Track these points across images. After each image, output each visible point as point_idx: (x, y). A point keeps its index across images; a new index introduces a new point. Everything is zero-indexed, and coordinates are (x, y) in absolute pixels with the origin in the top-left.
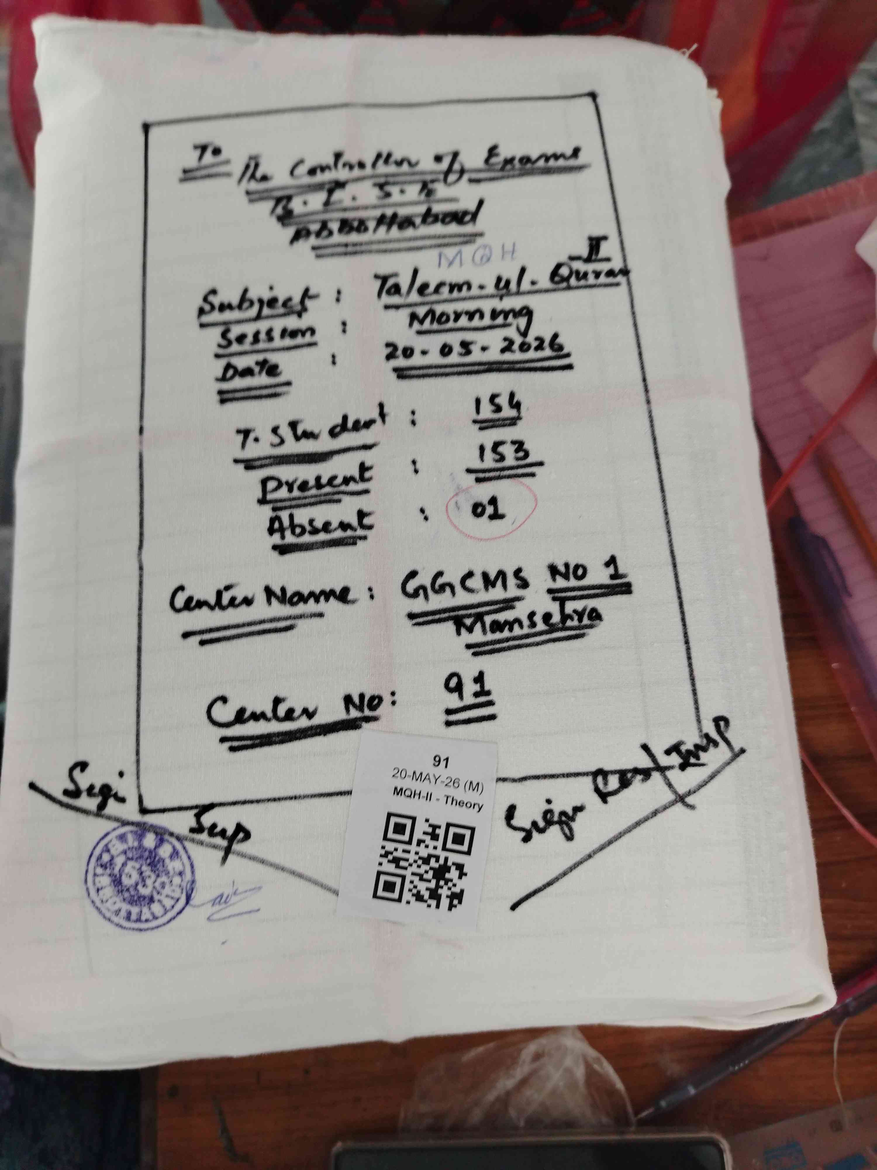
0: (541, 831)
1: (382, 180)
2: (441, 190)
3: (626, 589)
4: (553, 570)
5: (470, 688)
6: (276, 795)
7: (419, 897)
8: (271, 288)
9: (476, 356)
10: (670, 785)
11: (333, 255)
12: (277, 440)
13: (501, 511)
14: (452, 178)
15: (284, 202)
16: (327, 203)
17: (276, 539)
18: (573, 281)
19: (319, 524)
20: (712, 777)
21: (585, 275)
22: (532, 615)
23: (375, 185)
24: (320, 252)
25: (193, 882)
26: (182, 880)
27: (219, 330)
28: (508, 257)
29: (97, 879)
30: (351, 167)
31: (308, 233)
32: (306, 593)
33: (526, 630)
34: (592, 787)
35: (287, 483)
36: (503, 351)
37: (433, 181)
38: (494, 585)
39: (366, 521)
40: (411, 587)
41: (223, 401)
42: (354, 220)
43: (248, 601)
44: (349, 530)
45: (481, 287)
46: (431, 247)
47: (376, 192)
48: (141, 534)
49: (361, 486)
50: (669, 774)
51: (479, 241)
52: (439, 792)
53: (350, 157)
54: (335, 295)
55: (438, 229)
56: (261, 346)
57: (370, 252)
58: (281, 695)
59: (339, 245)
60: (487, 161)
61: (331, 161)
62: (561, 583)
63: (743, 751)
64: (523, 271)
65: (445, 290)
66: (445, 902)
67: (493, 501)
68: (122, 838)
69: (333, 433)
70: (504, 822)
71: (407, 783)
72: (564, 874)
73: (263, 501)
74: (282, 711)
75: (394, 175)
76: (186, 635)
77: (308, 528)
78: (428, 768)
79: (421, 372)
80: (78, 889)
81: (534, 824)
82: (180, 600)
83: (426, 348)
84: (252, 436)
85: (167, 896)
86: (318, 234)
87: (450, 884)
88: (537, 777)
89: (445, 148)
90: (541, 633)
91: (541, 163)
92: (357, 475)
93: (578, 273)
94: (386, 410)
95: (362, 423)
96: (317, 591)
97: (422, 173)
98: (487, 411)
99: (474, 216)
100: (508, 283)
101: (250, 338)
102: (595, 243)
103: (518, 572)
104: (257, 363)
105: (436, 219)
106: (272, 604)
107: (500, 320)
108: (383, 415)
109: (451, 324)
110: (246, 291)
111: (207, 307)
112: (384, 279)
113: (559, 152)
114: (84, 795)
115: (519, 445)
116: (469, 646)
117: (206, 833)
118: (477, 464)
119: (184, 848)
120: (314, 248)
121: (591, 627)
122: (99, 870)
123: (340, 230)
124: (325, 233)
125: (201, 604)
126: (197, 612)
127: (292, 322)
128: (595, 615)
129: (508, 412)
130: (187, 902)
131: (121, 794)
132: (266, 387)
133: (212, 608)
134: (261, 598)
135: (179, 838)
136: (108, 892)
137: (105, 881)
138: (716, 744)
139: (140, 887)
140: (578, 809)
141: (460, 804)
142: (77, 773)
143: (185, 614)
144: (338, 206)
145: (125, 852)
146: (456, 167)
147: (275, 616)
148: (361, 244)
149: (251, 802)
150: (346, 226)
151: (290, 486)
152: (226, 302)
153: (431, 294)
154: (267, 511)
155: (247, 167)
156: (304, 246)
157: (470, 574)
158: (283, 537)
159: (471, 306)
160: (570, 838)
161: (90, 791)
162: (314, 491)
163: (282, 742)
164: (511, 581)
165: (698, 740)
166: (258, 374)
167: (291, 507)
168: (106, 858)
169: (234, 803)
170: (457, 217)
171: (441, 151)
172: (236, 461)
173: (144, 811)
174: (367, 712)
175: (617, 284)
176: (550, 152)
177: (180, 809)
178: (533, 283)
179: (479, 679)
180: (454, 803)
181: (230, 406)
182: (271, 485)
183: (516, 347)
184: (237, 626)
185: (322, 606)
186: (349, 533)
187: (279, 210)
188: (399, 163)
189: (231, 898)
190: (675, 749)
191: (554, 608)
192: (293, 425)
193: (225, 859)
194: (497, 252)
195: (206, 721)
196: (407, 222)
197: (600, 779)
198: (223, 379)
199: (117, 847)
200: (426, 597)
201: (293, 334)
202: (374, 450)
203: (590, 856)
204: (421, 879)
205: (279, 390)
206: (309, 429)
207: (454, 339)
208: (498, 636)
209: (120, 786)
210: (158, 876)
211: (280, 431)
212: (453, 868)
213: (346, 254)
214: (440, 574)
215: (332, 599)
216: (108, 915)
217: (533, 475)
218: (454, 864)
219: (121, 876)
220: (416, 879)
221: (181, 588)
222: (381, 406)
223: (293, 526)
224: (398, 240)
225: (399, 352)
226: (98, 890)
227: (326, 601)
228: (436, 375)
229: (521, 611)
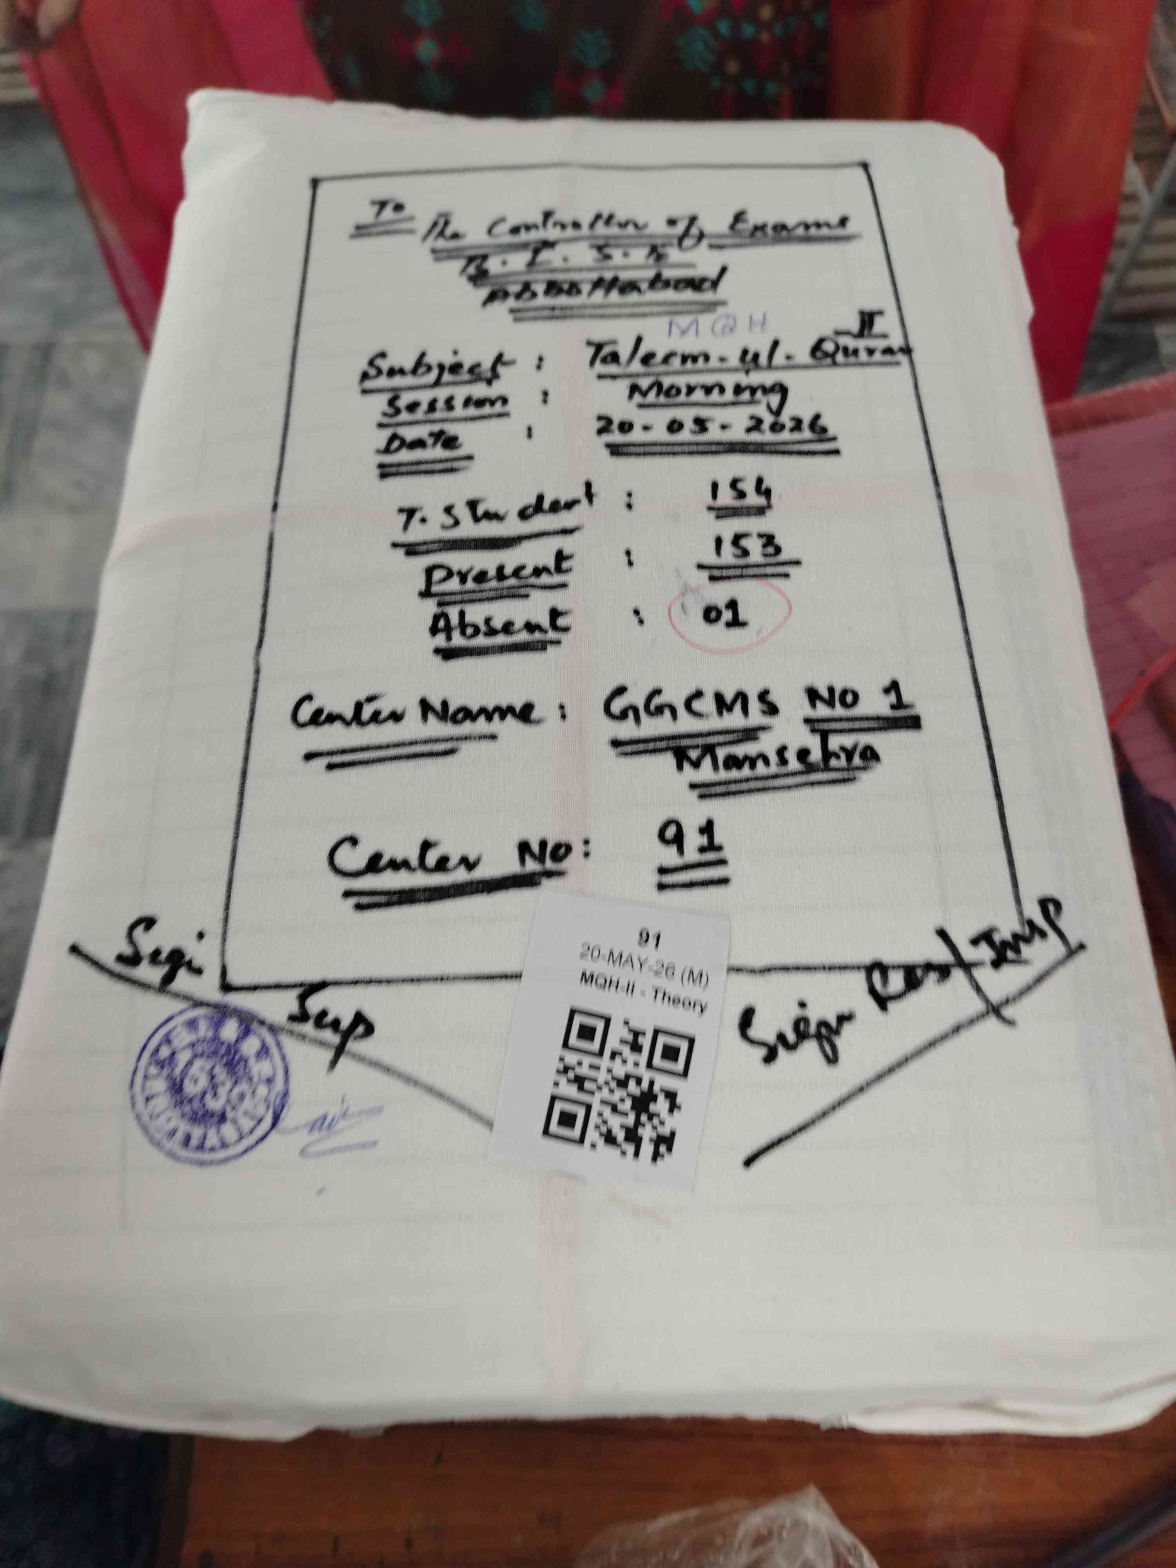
0: (791, 1048)
1: (601, 242)
2: (674, 255)
3: (914, 723)
4: (813, 695)
5: (693, 840)
6: (416, 972)
7: (610, 1139)
8: (455, 353)
9: (714, 434)
10: (978, 989)
11: (535, 319)
12: (450, 521)
13: (742, 617)
14: (687, 242)
15: (478, 262)
16: (531, 264)
17: (440, 640)
18: (840, 357)
19: (498, 624)
20: (1040, 979)
21: (856, 352)
22: (781, 751)
23: (592, 246)
24: (518, 315)
25: (286, 1094)
26: (269, 1091)
27: (385, 397)
28: (757, 329)
29: (149, 1083)
30: (563, 226)
31: (506, 294)
32: (475, 708)
33: (774, 768)
34: (864, 986)
35: (459, 573)
36: (749, 430)
37: (664, 246)
38: (730, 709)
39: (561, 622)
40: (617, 706)
41: (383, 476)
42: (565, 281)
43: (396, 717)
44: (537, 631)
45: (722, 359)
46: (658, 314)
47: (594, 254)
48: (262, 631)
49: (557, 579)
50: (977, 973)
51: (720, 310)
52: (645, 981)
53: (564, 215)
54: (536, 361)
55: (670, 295)
56: (437, 415)
57: (582, 316)
58: (432, 838)
59: (543, 308)
60: (732, 227)
61: (539, 219)
62: (822, 711)
63: (1082, 947)
64: (776, 344)
65: (676, 362)
66: (647, 1149)
67: (732, 605)
68: (192, 1024)
69: (523, 515)
70: (736, 1032)
71: (600, 967)
72: (824, 1114)
73: (426, 594)
74: (432, 858)
75: (616, 237)
76: (309, 756)
77: (483, 628)
78: (630, 946)
79: (642, 450)
80: (121, 1097)
81: (781, 1037)
82: (305, 713)
83: (648, 422)
84: (418, 516)
85: (246, 1113)
86: (518, 296)
87: (656, 1121)
88: (786, 969)
89: (682, 211)
90: (794, 774)
91: (801, 231)
92: (552, 565)
93: (846, 350)
94: (594, 489)
95: (562, 503)
96: (490, 708)
97: (651, 236)
98: (726, 497)
99: (715, 284)
100: (756, 356)
101: (424, 406)
102: (867, 320)
103: (763, 696)
104: (431, 434)
105: (667, 284)
106: (429, 720)
107: (746, 396)
108: (589, 495)
109: (682, 398)
110: (423, 355)
111: (372, 372)
112: (599, 347)
113: (822, 219)
114: (145, 963)
115: (769, 540)
116: (693, 786)
117: (311, 1023)
118: (711, 558)
119: (278, 1044)
120: (512, 311)
121: (864, 768)
122: (153, 1070)
123: (547, 292)
124: (527, 295)
125: (332, 718)
126: (326, 728)
127: (479, 390)
128: (870, 755)
129: (754, 499)
130: (274, 1124)
131: (196, 963)
132: (441, 461)
133: (347, 723)
134: (414, 712)
135: (273, 1029)
136: (162, 1102)
137: (159, 1085)
138: (1043, 934)
139: (208, 1097)
140: (844, 1019)
141: (675, 1001)
142: (139, 931)
143: (311, 730)
144: (545, 267)
145: (193, 1045)
146: (694, 231)
147: (431, 736)
148: (571, 308)
149: (379, 982)
150: (553, 288)
151: (463, 577)
152: (397, 366)
153: (658, 365)
154: (430, 607)
155: (435, 224)
156: (500, 308)
157: (699, 694)
158: (449, 638)
159: (709, 379)
160: (832, 1059)
161: (155, 955)
162: (494, 584)
163: (429, 900)
164: (754, 706)
165: (1017, 928)
166: (431, 446)
167: (462, 602)
168: (165, 1052)
169: (356, 982)
170: (695, 284)
171: (674, 213)
172: (395, 545)
173: (226, 987)
174: (549, 865)
175: (898, 364)
176: (810, 219)
177: (278, 987)
178: (788, 357)
179: (708, 829)
180: (666, 999)
181: (391, 482)
182: (438, 575)
183: (766, 426)
184: (380, 747)
185: (496, 725)
186: (537, 635)
187: (472, 270)
188: (623, 225)
189: (337, 1122)
190: (986, 937)
191: (814, 743)
192: (472, 505)
193: (334, 1063)
194: (743, 322)
195: (326, 868)
196: (632, 286)
197: (876, 976)
198: (387, 450)
199: (183, 1038)
200: (637, 719)
201: (480, 403)
202: (576, 535)
203: (861, 1089)
204: (614, 1109)
205: (456, 464)
206: (492, 509)
207: (686, 416)
208: (734, 774)
209: (195, 952)
210: (236, 1083)
211: (456, 511)
212: (661, 1098)
213: (551, 318)
214: (657, 692)
215: (509, 718)
216: (158, 1136)
217: (786, 576)
218: (662, 1090)
219: (182, 1081)
220: (607, 1112)
221: (309, 698)
222: (588, 485)
223: (463, 625)
224: (619, 306)
225: (615, 426)
226: (148, 1099)
227: (501, 719)
228: (661, 454)
229: (767, 744)
